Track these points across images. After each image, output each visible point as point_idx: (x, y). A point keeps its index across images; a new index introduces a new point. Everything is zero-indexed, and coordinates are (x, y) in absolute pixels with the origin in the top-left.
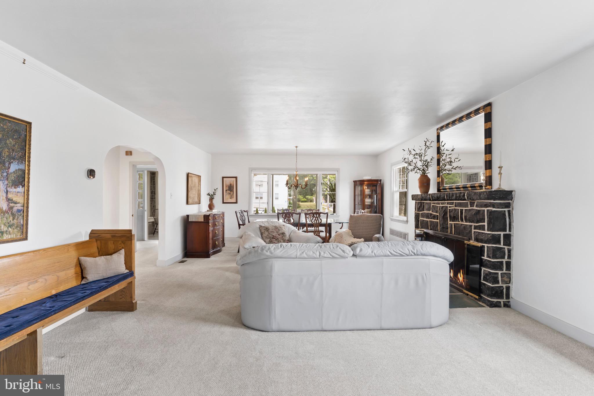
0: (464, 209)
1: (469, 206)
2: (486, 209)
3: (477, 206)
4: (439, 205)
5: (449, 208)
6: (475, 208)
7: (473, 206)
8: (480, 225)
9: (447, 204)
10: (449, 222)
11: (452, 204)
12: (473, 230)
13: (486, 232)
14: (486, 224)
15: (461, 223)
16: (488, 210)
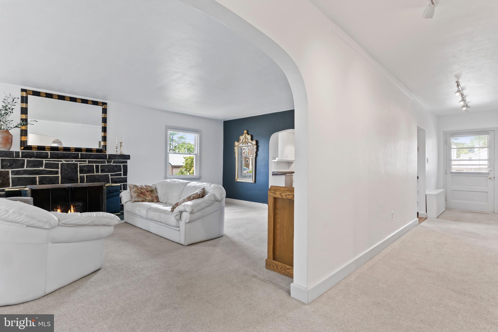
0: (100, 165)
1: (106, 163)
2: (122, 165)
3: (113, 163)
4: (60, 163)
5: (79, 165)
6: (112, 164)
7: (111, 163)
8: (117, 173)
9: (75, 162)
10: (79, 175)
11: (85, 161)
12: (110, 177)
13: (122, 176)
14: (122, 172)
15: (95, 174)
16: (123, 165)
